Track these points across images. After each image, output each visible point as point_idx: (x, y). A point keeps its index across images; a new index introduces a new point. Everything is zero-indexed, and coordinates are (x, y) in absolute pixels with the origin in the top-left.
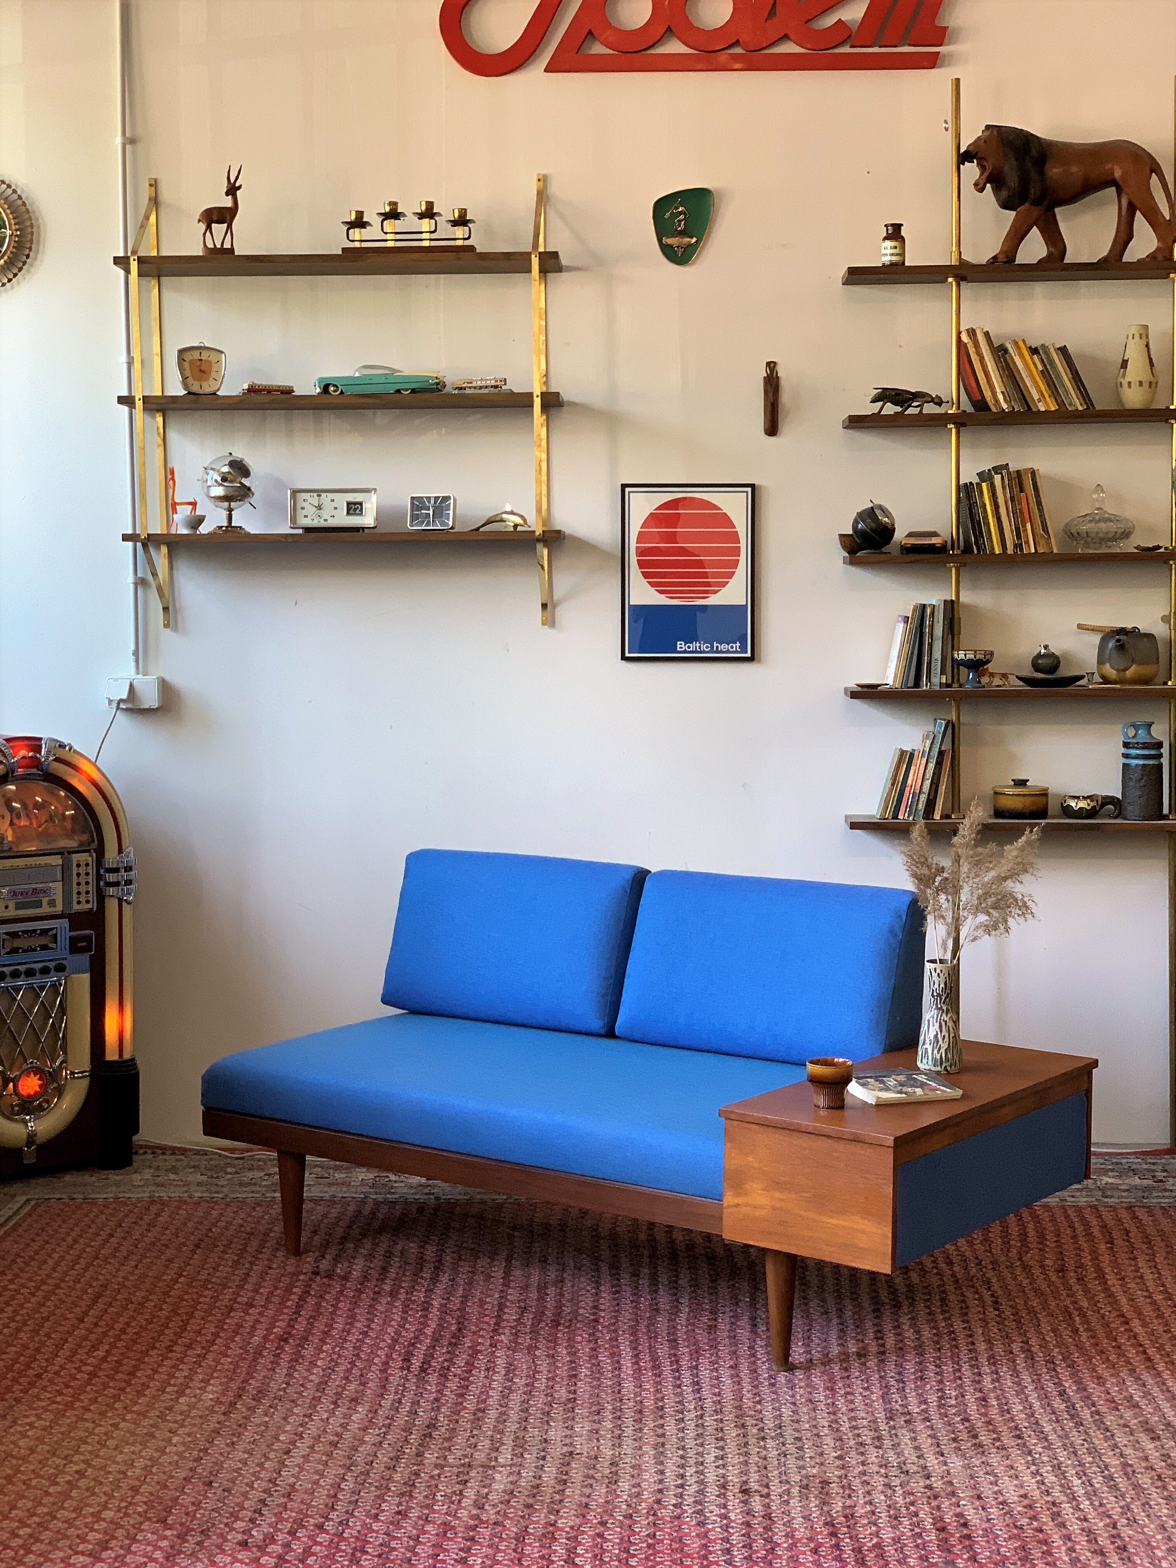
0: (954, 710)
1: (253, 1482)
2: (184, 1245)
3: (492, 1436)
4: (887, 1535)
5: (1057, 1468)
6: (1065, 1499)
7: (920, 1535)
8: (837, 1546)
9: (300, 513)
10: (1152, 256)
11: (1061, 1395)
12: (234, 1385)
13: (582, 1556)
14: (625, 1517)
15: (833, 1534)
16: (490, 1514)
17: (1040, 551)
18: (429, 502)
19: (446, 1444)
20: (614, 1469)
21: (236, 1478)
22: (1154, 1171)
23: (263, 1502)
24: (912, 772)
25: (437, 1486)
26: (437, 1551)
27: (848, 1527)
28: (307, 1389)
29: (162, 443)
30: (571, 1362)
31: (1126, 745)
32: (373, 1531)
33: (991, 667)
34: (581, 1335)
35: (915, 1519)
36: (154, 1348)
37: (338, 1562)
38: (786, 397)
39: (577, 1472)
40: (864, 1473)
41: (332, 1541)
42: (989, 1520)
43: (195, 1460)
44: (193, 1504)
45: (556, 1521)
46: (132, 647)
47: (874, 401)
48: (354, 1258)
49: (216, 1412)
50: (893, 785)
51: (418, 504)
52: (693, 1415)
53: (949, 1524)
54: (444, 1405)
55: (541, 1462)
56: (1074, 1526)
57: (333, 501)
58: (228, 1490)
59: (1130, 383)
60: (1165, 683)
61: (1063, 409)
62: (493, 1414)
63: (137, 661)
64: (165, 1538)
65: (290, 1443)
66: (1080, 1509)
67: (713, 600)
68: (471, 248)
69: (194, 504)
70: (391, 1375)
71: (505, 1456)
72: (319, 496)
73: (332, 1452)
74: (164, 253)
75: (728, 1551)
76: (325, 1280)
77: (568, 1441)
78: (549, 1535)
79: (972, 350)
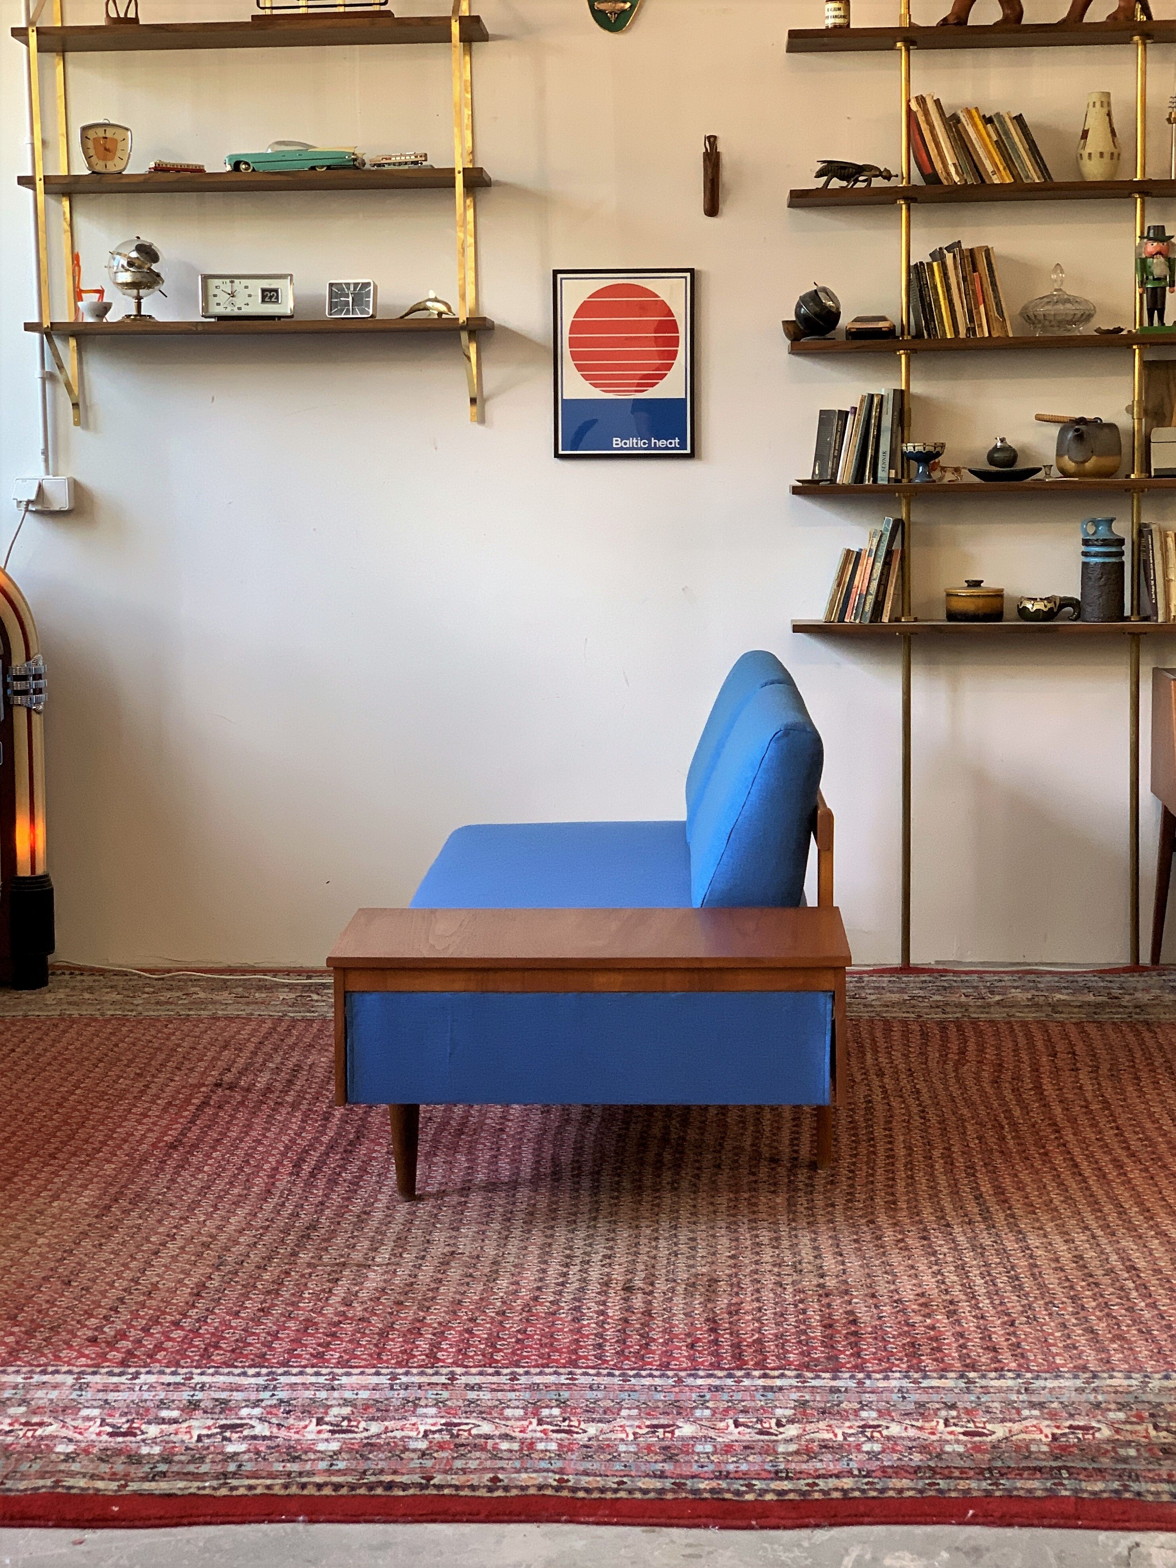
0: (904, 505)
1: (114, 1282)
2: (87, 1059)
3: (373, 1237)
4: (770, 1331)
5: (961, 1269)
6: (964, 1297)
7: (804, 1332)
8: (716, 1342)
9: (213, 301)
10: (1114, 17)
11: (976, 1198)
12: (113, 1190)
13: (446, 1350)
14: (497, 1313)
15: (713, 1330)
16: (358, 1310)
17: (995, 334)
18: (349, 289)
19: (324, 1245)
20: (494, 1268)
21: (97, 1277)
22: (1110, 988)
23: (121, 1300)
24: (858, 572)
25: (306, 1285)
26: (295, 1346)
27: (730, 1323)
28: (187, 1193)
29: (68, 228)
30: (469, 1168)
31: (1086, 542)
32: (232, 1327)
33: (942, 460)
34: (483, 1144)
35: (801, 1317)
36: (36, 1155)
37: (189, 1357)
38: (726, 175)
39: (455, 1272)
40: (756, 1272)
41: (186, 1337)
42: (880, 1318)
43: (58, 1261)
44: (47, 1302)
45: (424, 1318)
46: (41, 446)
47: (819, 175)
48: (261, 1071)
49: (88, 1215)
50: (839, 585)
51: (336, 290)
53: (837, 1321)
54: (328, 1208)
55: (420, 1262)
56: (970, 1324)
57: (246, 287)
58: (88, 1289)
59: (1090, 154)
60: (1128, 476)
61: (1019, 181)
63: (46, 460)
64: (12, 1334)
65: (160, 1244)
66: (979, 1308)
67: (650, 394)
68: (389, 14)
69: (101, 292)
70: (279, 1180)
71: (383, 1255)
72: (232, 282)
73: (202, 1253)
74: (68, 24)
75: (600, 1346)
76: (227, 1092)
77: (452, 1242)
78: (415, 1331)
79: (921, 119)
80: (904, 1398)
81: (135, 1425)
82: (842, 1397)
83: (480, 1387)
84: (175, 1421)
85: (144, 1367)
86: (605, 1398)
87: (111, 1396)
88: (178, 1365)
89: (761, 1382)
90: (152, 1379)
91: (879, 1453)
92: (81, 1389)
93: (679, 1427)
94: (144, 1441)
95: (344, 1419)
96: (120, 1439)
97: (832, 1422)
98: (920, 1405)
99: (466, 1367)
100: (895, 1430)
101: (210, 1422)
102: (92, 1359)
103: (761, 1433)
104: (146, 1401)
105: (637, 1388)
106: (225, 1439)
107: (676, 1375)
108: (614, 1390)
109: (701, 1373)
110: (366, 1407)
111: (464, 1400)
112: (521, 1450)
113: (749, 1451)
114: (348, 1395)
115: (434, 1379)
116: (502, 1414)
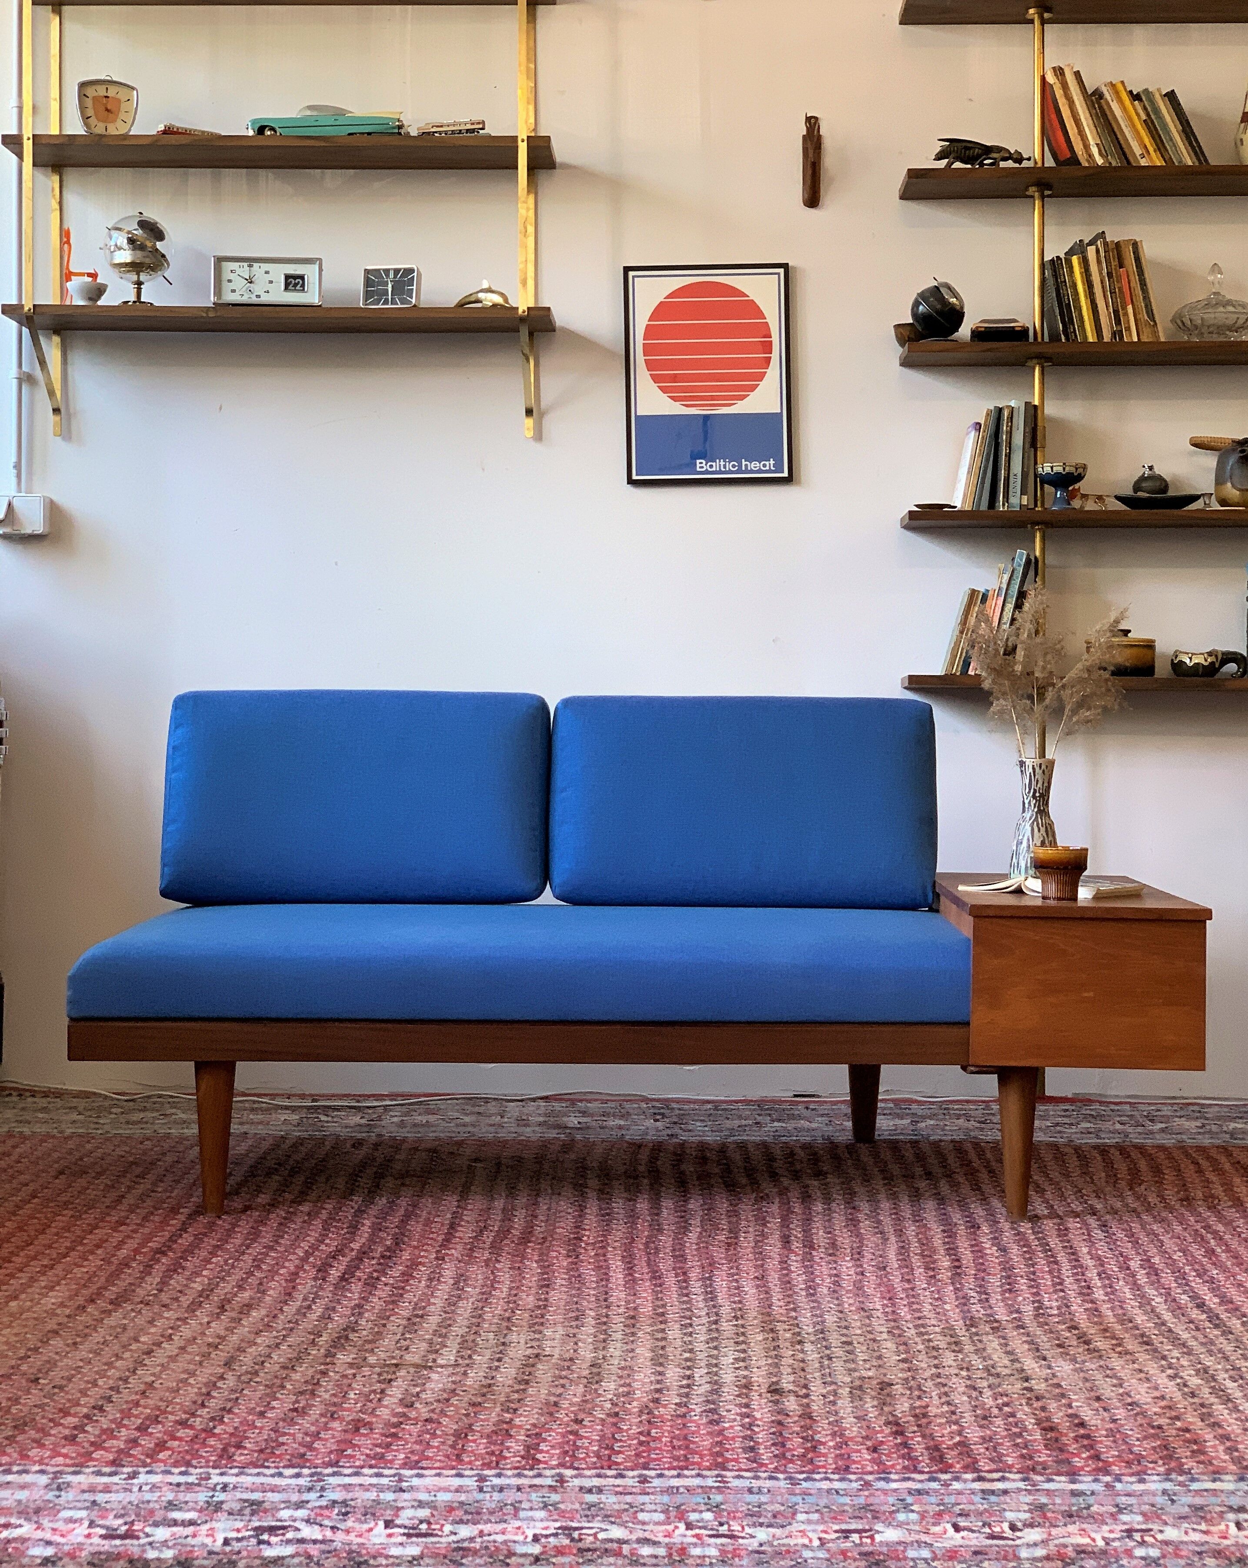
0: (1038, 541)
1: (96, 1380)
2: (44, 1171)
3: (431, 1340)
4: (973, 1433)
5: (1203, 1372)
6: (1217, 1400)
7: (1019, 1435)
8: (904, 1445)
9: (226, 287)
11: (1199, 1307)
12: (87, 1292)
13: (546, 1452)
14: (608, 1415)
15: (900, 1433)
16: (421, 1412)
17: (1144, 339)
18: (388, 275)
19: (368, 1346)
20: (595, 1370)
21: (73, 1376)
23: (107, 1399)
25: (349, 1385)
26: (343, 1447)
27: (918, 1426)
28: (185, 1295)
29: (57, 206)
30: (543, 1274)
32: (256, 1427)
34: (556, 1251)
35: (1010, 1419)
37: (202, 1457)
38: (829, 161)
39: (544, 1374)
40: (938, 1375)
41: (196, 1436)
42: (1114, 1421)
43: (21, 1359)
44: (9, 1399)
45: (512, 1420)
46: (14, 459)
47: (939, 157)
49: (56, 1315)
50: (961, 632)
51: (373, 278)
52: (705, 1320)
53: (1059, 1424)
54: (367, 1310)
55: (496, 1364)
56: (1233, 1427)
57: (267, 272)
58: (61, 1388)
61: (1168, 162)
62: (433, 1321)
63: (19, 476)
65: (153, 1344)
66: (1239, 1411)
67: (739, 408)
69: (94, 276)
70: (300, 1284)
71: (448, 1356)
72: (250, 266)
73: (210, 1354)
75: (751, 1449)
77: (534, 1344)
78: (503, 1431)
79: (1059, 93)
80: (1173, 1501)
81: (135, 1528)
82: (1091, 1500)
83: (600, 1490)
84: (192, 1523)
85: (144, 1467)
86: (772, 1502)
87: (100, 1498)
88: (188, 1464)
89: (977, 1486)
90: (155, 1479)
91: (1159, 1559)
92: (59, 1489)
93: (878, 1532)
94: (150, 1544)
95: (421, 1522)
96: (118, 1542)
97: (1085, 1526)
98: (1197, 1508)
99: (577, 1469)
100: (1171, 1533)
101: (240, 1525)
102: (72, 1458)
103: (992, 1537)
104: (149, 1502)
105: (812, 1492)
106: (260, 1542)
107: (861, 1479)
108: (782, 1495)
109: (893, 1476)
110: (451, 1509)
111: (582, 1504)
112: (670, 1555)
113: (979, 1557)
114: (424, 1497)
115: (537, 1481)
116: (636, 1518)
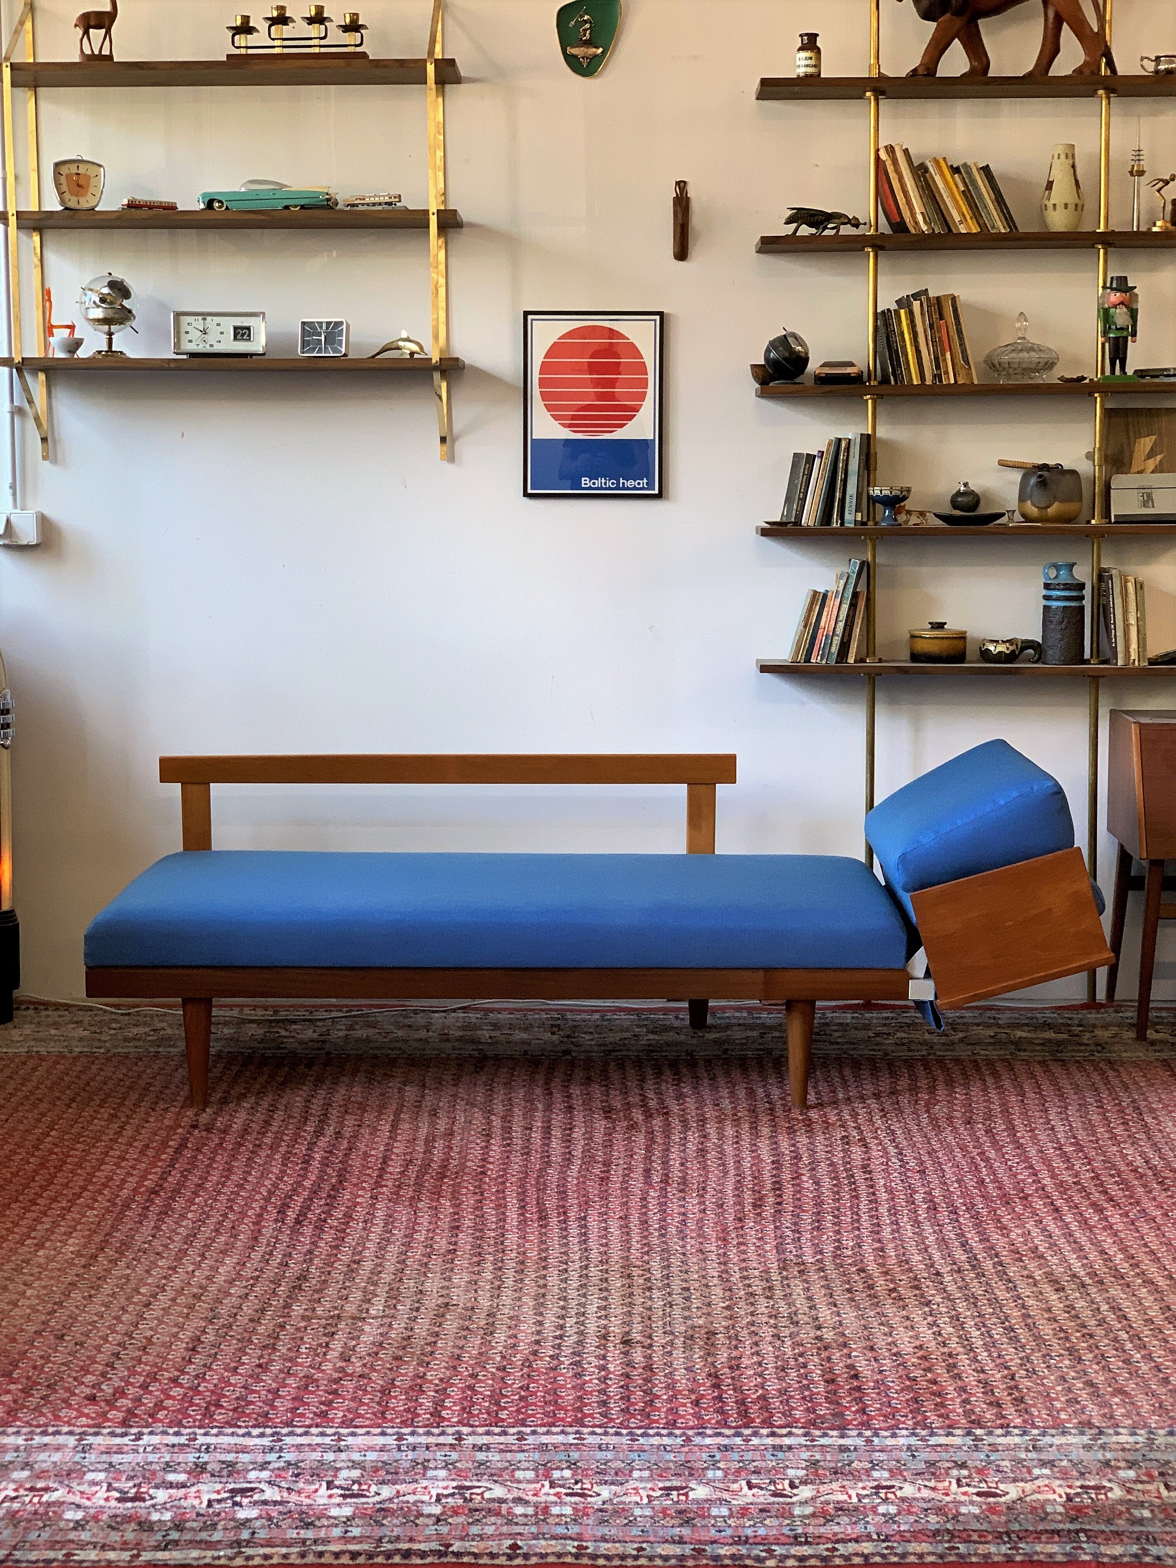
0: (870, 548)
1: (107, 1335)
2: (59, 1098)
3: (365, 1287)
4: (773, 1386)
5: (956, 1319)
6: (961, 1350)
7: (807, 1388)
8: (720, 1398)
9: (184, 338)
10: (1079, 71)
11: (963, 1245)
12: (97, 1239)
13: (449, 1408)
14: (498, 1369)
15: (716, 1386)
16: (356, 1366)
17: (961, 381)
18: (321, 327)
19: (316, 1296)
20: (491, 1320)
21: (90, 1331)
22: (1069, 1025)
23: (117, 1355)
24: (825, 613)
25: (302, 1339)
26: (296, 1404)
27: (733, 1378)
28: (174, 1241)
29: (39, 263)
30: (455, 1213)
31: (1047, 586)
32: (231, 1385)
33: (908, 504)
34: (466, 1188)
35: (802, 1371)
36: (16, 1201)
37: (190, 1416)
38: (696, 219)
39: (451, 1325)
40: (752, 1324)
41: (185, 1395)
42: (881, 1372)
43: (49, 1313)
44: (42, 1357)
45: (425, 1374)
46: (10, 480)
47: (789, 222)
48: (236, 1111)
49: (74, 1265)
50: (805, 627)
51: (309, 328)
52: (577, 1265)
53: (839, 1375)
54: (317, 1256)
55: (415, 1314)
56: (971, 1378)
57: (218, 325)
58: (81, 1344)
59: (1054, 205)
60: (1089, 522)
61: (985, 230)
62: (368, 1265)
63: (14, 494)
64: (8, 1392)
65: (151, 1296)
66: (977, 1361)
67: (620, 434)
68: (364, 55)
69: (72, 327)
70: (264, 1227)
71: (377, 1308)
72: (204, 319)
73: (194, 1305)
74: (40, 60)
75: (604, 1403)
76: (204, 1134)
77: (444, 1292)
78: (417, 1388)
79: (890, 169)
80: (914, 1456)
81: (142, 1490)
82: (853, 1455)
83: (488, 1448)
84: (183, 1486)
85: (147, 1427)
86: (616, 1459)
87: (116, 1459)
88: (180, 1424)
89: (769, 1441)
90: (156, 1440)
91: (896, 1515)
92: (84, 1451)
93: (692, 1489)
94: (153, 1506)
95: (354, 1482)
96: (129, 1505)
97: (845, 1483)
98: (931, 1464)
99: (472, 1426)
100: (908, 1490)
101: (219, 1487)
102: (93, 1419)
103: (775, 1494)
104: (151, 1463)
105: (646, 1448)
106: (235, 1504)
107: (684, 1434)
108: (623, 1451)
109: (709, 1432)
110: (376, 1470)
111: (473, 1462)
112: (536, 1514)
113: (764, 1514)
114: (356, 1457)
115: (442, 1440)
116: (513, 1476)
